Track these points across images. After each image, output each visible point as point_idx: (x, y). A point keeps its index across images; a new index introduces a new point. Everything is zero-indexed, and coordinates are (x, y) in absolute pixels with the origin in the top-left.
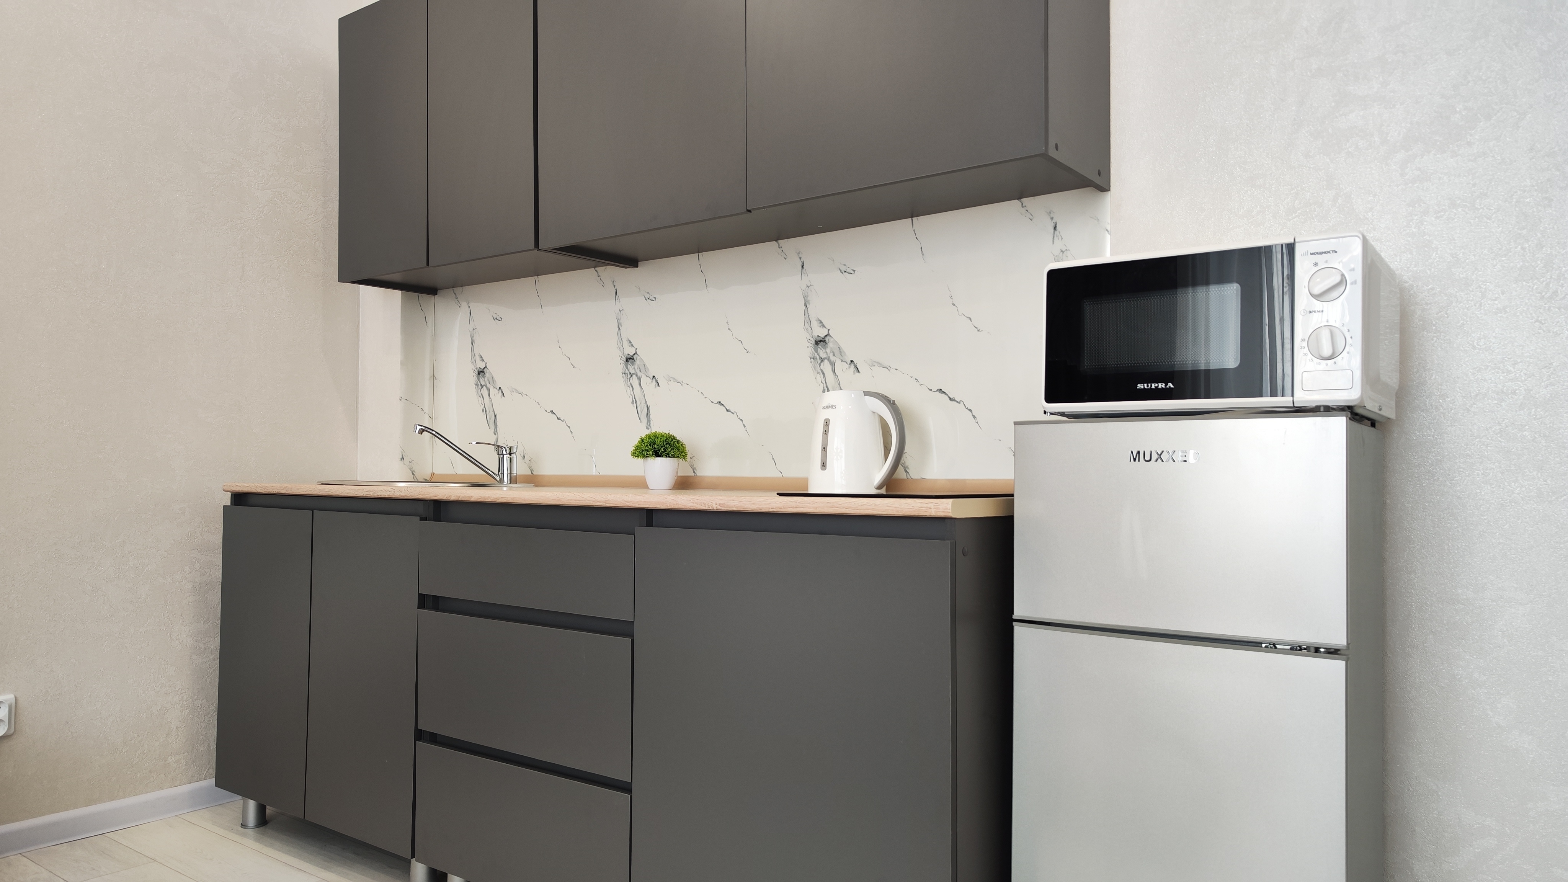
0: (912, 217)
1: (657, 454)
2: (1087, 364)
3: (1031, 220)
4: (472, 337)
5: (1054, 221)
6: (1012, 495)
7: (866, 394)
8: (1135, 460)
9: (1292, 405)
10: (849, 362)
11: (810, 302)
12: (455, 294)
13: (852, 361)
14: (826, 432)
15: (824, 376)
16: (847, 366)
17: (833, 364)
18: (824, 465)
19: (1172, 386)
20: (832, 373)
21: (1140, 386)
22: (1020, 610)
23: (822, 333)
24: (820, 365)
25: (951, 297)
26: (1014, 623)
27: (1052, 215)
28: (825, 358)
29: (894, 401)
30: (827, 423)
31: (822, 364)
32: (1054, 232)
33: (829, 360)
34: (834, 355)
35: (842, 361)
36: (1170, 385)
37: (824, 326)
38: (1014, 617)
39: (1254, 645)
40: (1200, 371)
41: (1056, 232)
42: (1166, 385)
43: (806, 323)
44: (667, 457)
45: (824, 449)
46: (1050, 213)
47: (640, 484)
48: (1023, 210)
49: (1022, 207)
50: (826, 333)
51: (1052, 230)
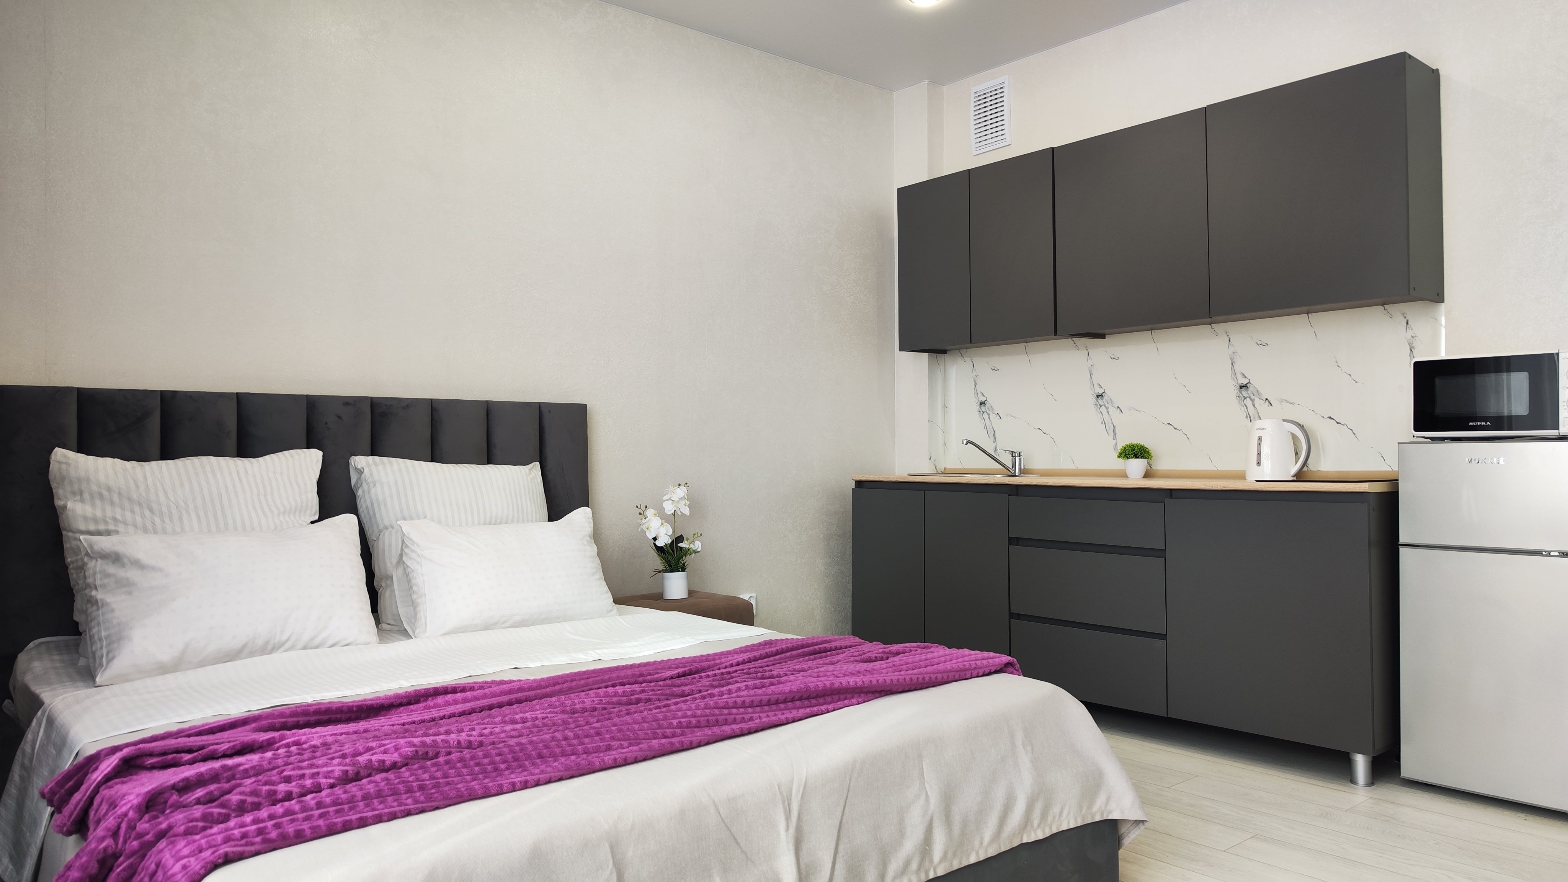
0: (1308, 313)
1: (1136, 457)
2: (1438, 411)
3: (1391, 318)
4: (975, 381)
5: (1407, 319)
6: (1398, 480)
7: (1284, 421)
8: (1470, 462)
9: (1558, 434)
10: (1265, 399)
11: (1236, 362)
12: (961, 353)
13: (1267, 399)
14: (1259, 444)
15: (1247, 408)
16: (1264, 402)
17: (1253, 401)
18: (1259, 463)
19: (1489, 424)
20: (1252, 406)
21: (1471, 424)
22: (1402, 540)
23: (1245, 382)
24: (1243, 401)
25: (1336, 362)
26: (1400, 547)
27: (1405, 316)
28: (1247, 397)
29: (1303, 425)
30: (1260, 439)
31: (1245, 400)
32: (1407, 326)
33: (1250, 398)
34: (1254, 395)
35: (1260, 399)
36: (1489, 423)
37: (1246, 377)
38: (1399, 543)
39: (1538, 553)
40: (1504, 416)
41: (1408, 326)
42: (1486, 423)
43: (1233, 375)
44: (1141, 458)
45: (1259, 454)
46: (1404, 314)
47: (1124, 475)
48: (1385, 312)
49: (1385, 310)
50: (1248, 382)
51: (1405, 324)
